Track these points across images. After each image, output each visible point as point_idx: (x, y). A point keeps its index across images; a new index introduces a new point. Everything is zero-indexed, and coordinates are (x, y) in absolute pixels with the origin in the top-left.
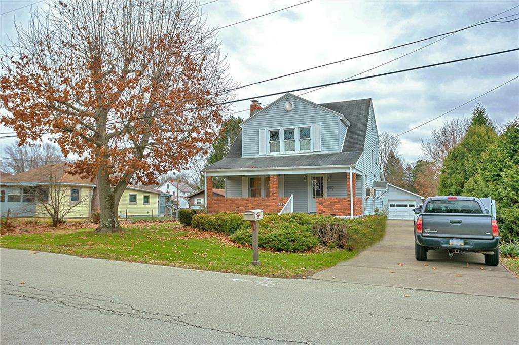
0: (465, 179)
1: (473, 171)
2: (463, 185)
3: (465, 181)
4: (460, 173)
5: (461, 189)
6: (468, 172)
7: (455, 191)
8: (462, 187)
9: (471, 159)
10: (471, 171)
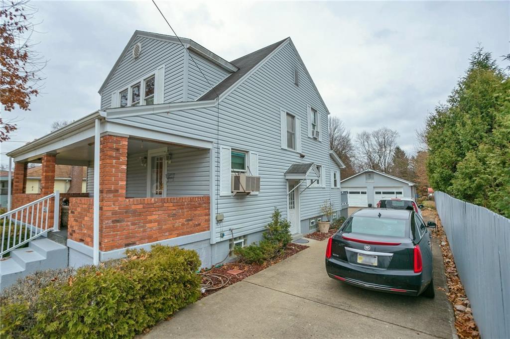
0: (458, 156)
1: (474, 141)
2: (455, 167)
3: (460, 159)
4: (449, 147)
5: (451, 172)
6: (464, 144)
7: (441, 177)
8: (454, 169)
9: (469, 122)
10: (470, 142)
